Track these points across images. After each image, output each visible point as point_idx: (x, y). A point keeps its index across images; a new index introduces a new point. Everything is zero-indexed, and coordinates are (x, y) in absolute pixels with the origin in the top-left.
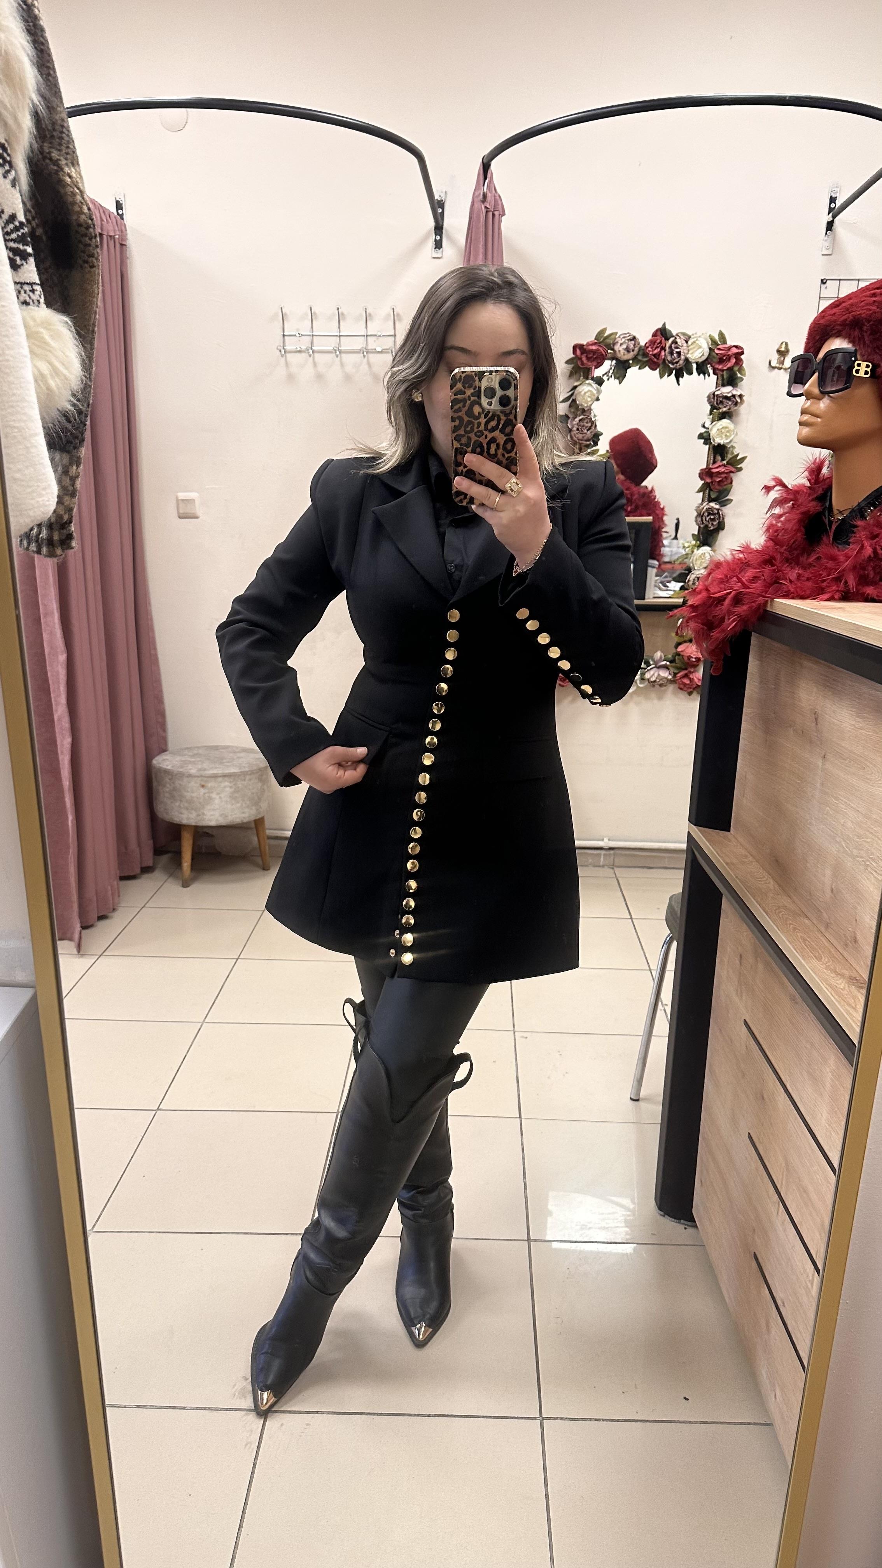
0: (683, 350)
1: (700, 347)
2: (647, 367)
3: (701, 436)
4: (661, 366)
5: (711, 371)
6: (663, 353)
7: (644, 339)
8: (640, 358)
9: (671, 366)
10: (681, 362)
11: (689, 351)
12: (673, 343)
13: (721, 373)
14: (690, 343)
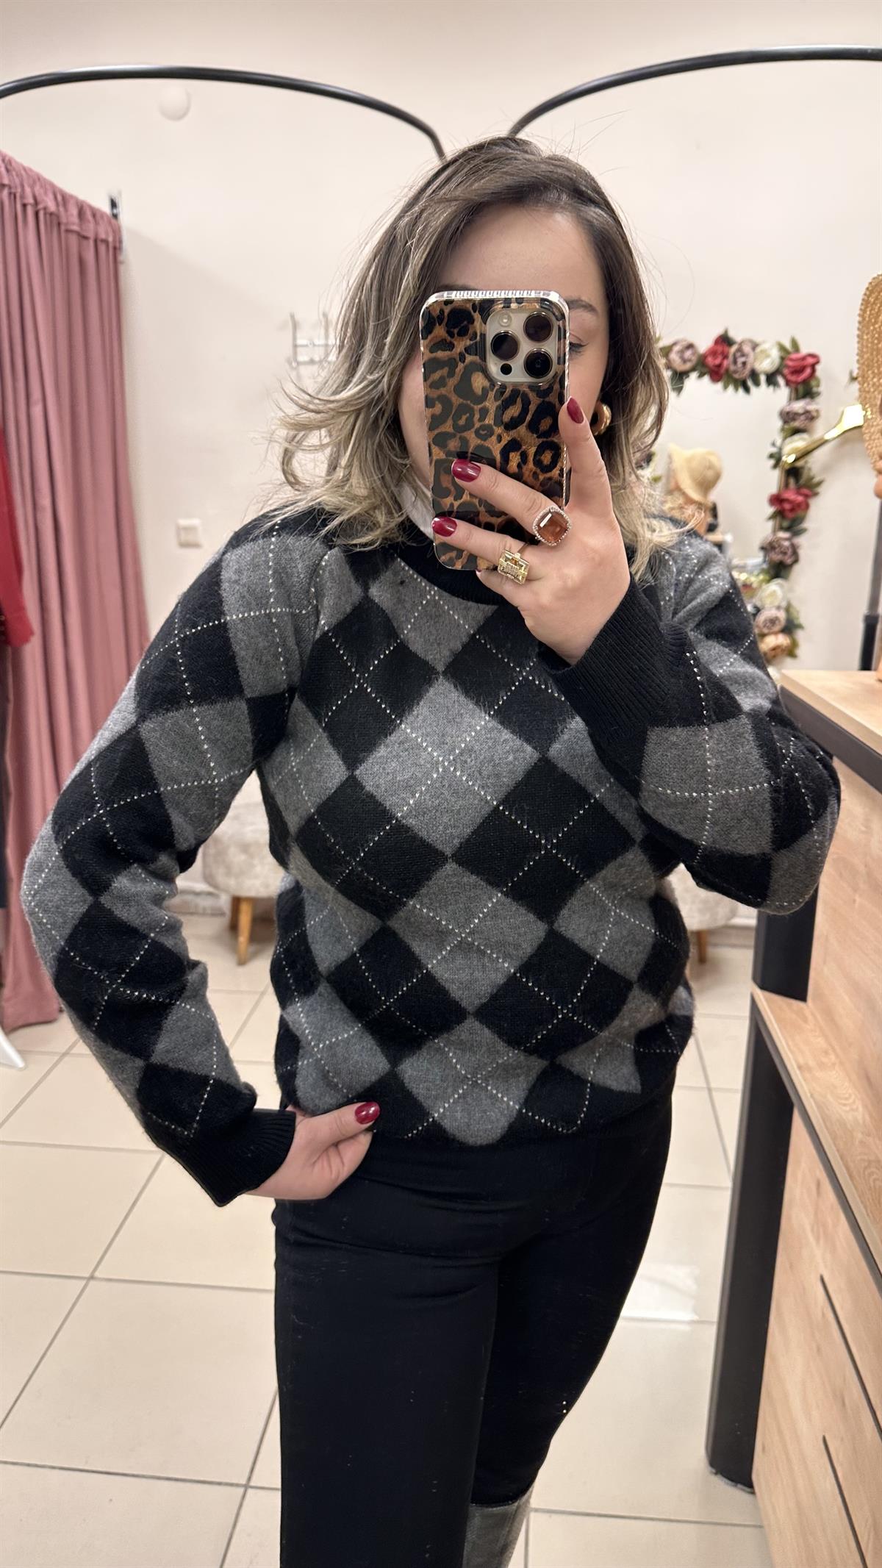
0: (750, 360)
1: (768, 356)
2: (706, 378)
3: (771, 456)
4: (725, 378)
5: (781, 381)
6: (725, 363)
7: (704, 344)
8: (699, 367)
9: (736, 376)
10: (747, 371)
11: (755, 359)
12: (740, 350)
13: (793, 386)
14: (758, 350)
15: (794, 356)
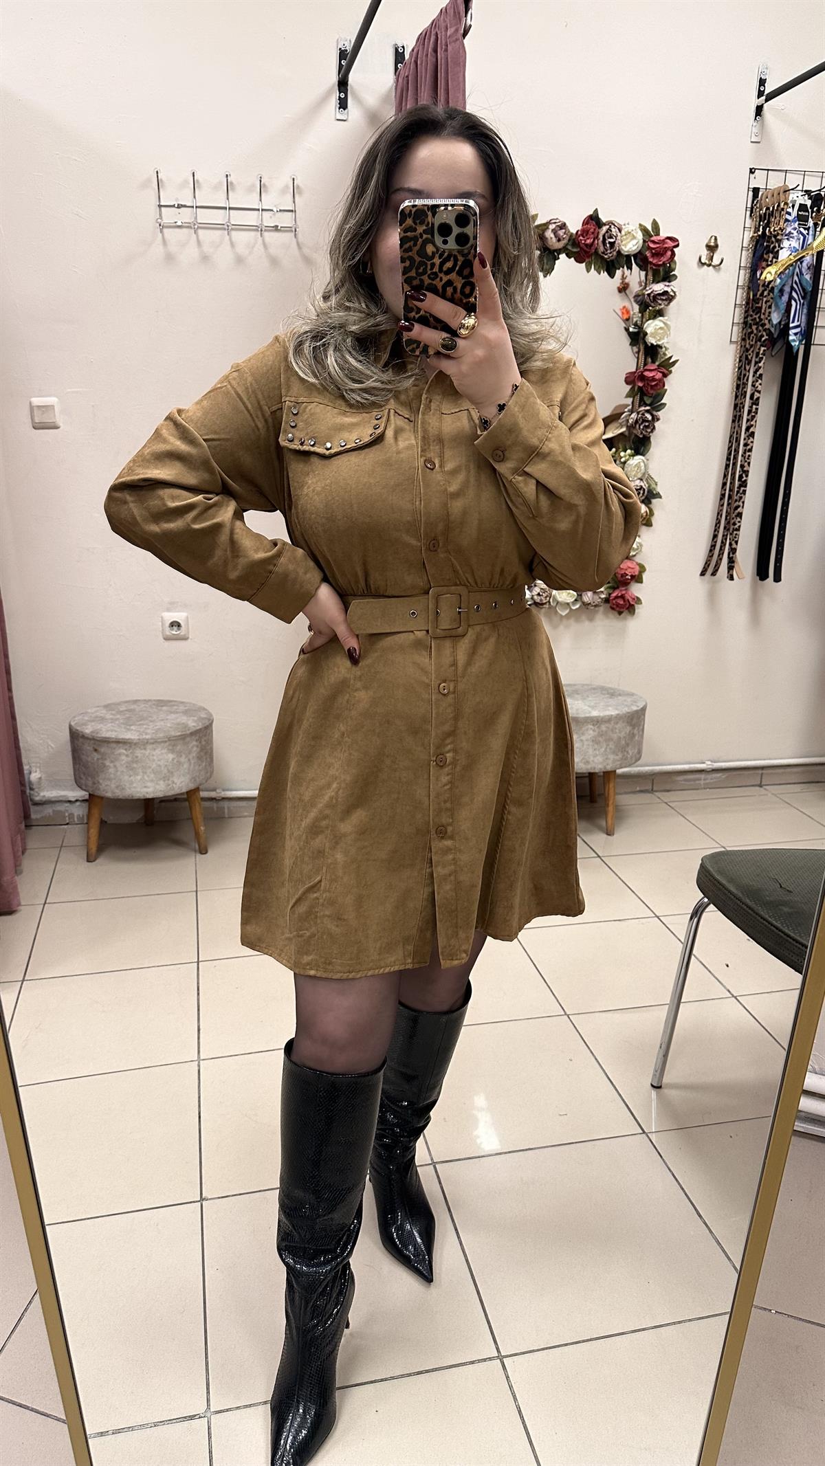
0: (616, 240)
1: (632, 238)
2: (573, 260)
3: (630, 336)
6: (596, 243)
8: (569, 248)
9: (603, 259)
10: (615, 254)
11: (622, 241)
12: (606, 232)
13: (650, 269)
14: (624, 231)
15: (654, 238)
